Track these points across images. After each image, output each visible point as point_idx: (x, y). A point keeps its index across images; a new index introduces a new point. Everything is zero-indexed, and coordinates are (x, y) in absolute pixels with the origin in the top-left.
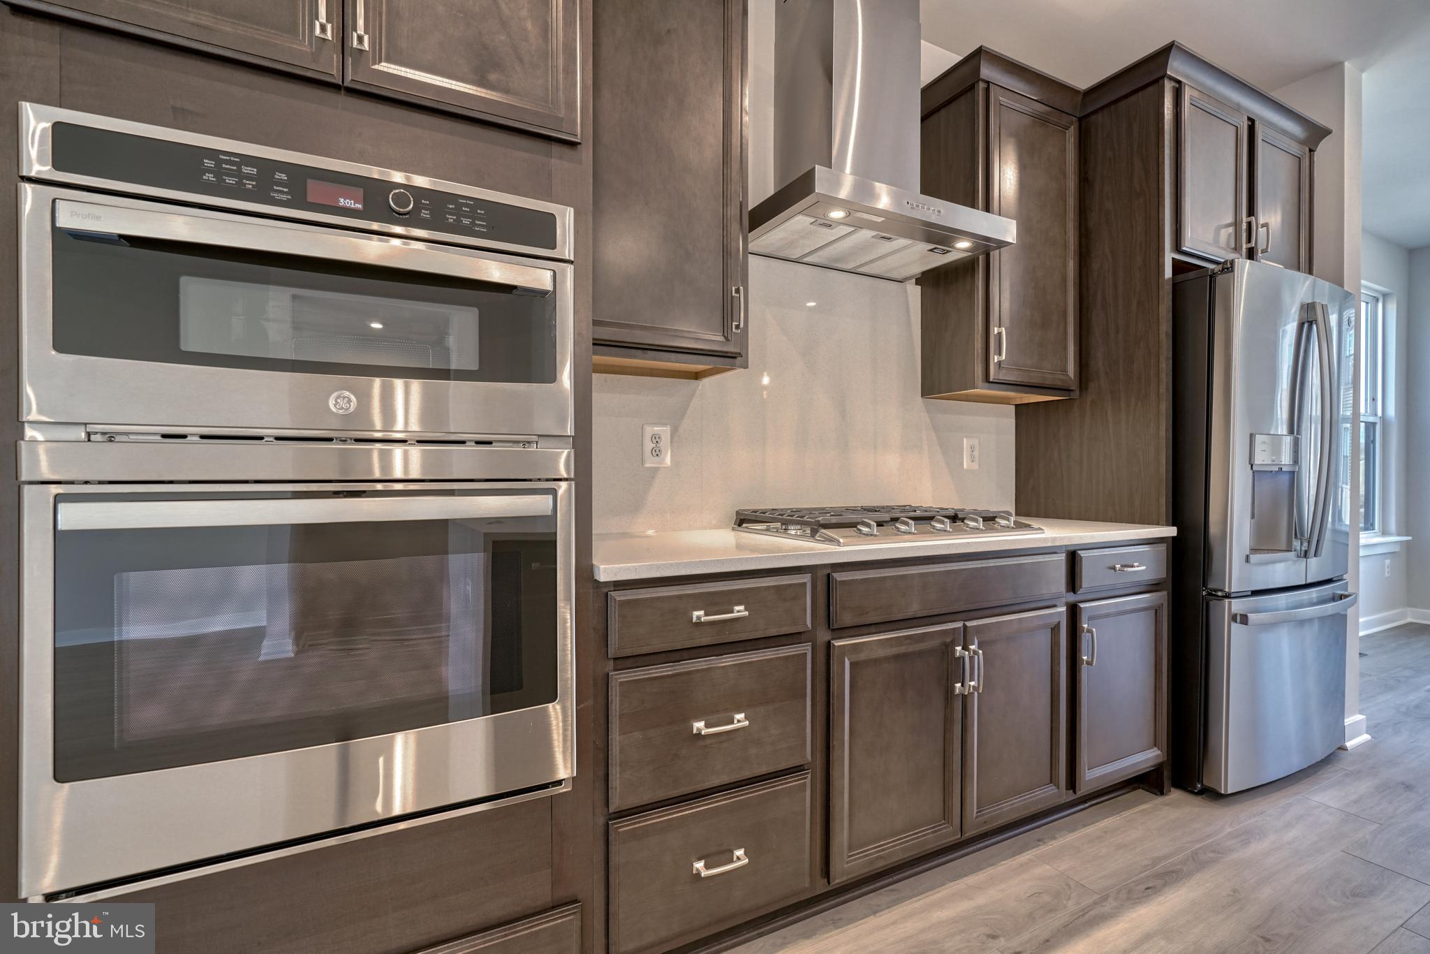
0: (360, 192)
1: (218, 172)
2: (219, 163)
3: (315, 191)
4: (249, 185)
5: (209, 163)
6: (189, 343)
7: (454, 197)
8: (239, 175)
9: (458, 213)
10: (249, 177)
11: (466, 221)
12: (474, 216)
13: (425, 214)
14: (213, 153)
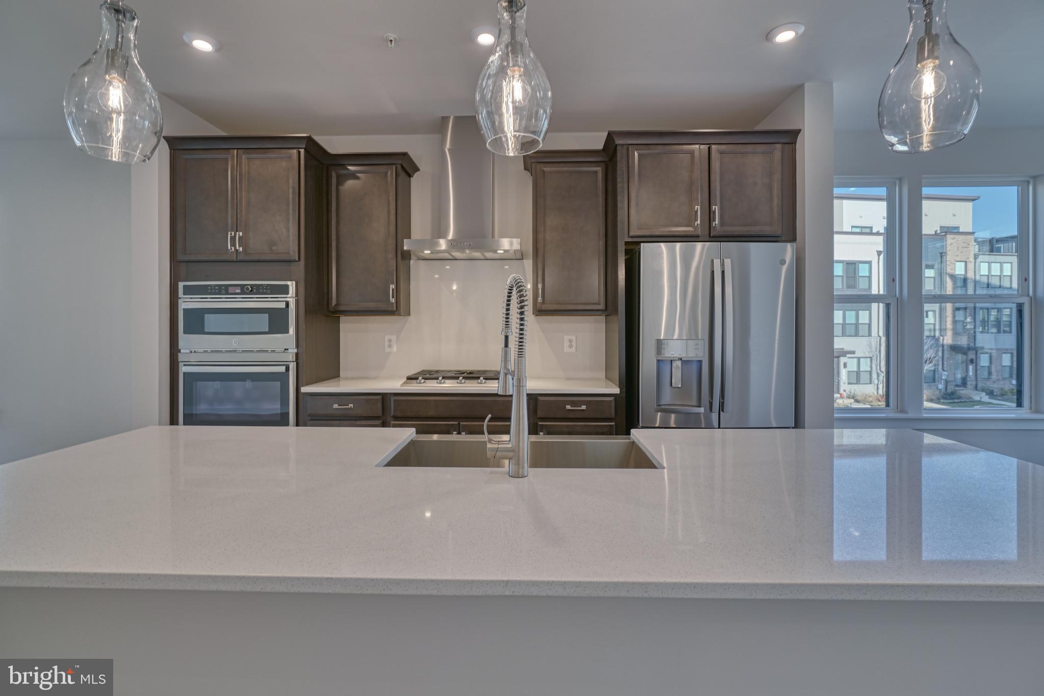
0: (239, 288)
1: (211, 289)
2: (211, 287)
3: (231, 290)
4: (217, 291)
5: (209, 288)
6: (206, 330)
7: (262, 285)
8: (215, 289)
9: (263, 289)
10: (217, 289)
11: (265, 291)
12: (266, 289)
13: (255, 291)
14: (210, 285)
